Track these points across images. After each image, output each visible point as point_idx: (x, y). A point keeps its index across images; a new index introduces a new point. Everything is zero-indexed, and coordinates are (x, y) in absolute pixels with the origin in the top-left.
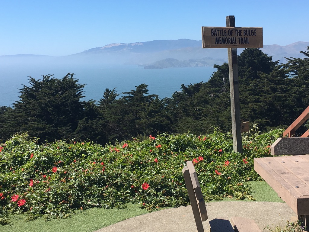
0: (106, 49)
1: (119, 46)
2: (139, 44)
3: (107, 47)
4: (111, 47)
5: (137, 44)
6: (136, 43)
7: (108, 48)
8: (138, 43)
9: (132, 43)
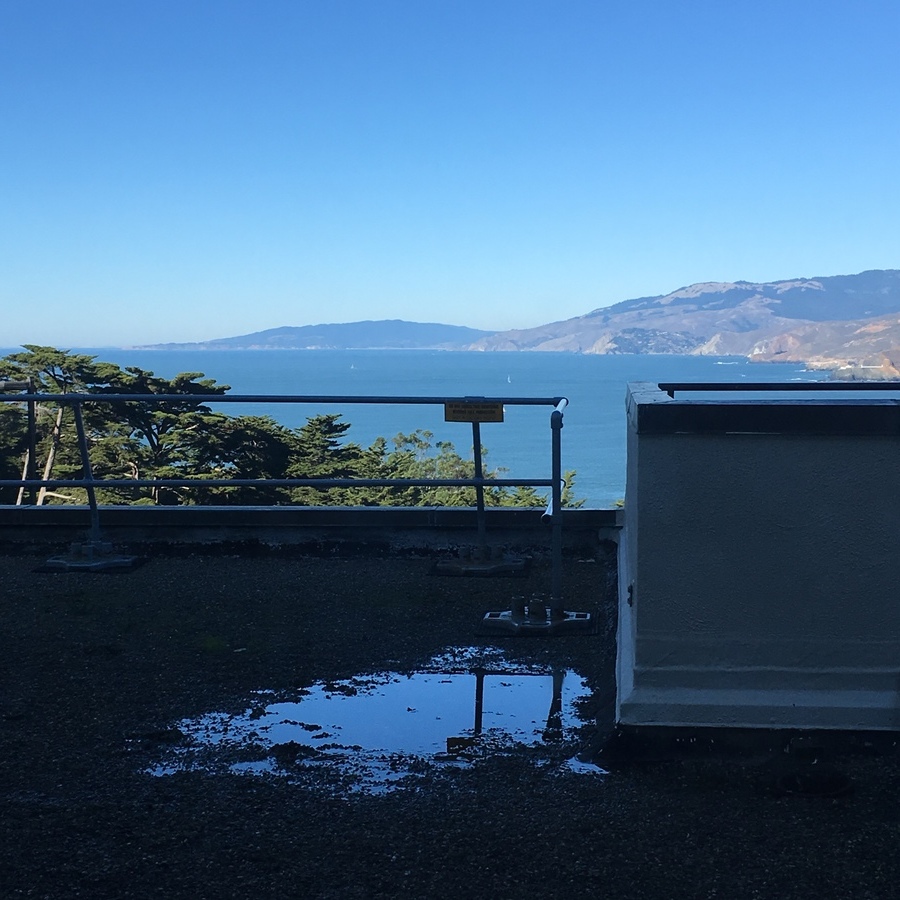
0: (677, 301)
1: (730, 292)
2: (805, 285)
3: (682, 295)
4: (698, 294)
5: (797, 284)
6: (797, 280)
7: (687, 301)
8: (804, 280)
9: (780, 282)
